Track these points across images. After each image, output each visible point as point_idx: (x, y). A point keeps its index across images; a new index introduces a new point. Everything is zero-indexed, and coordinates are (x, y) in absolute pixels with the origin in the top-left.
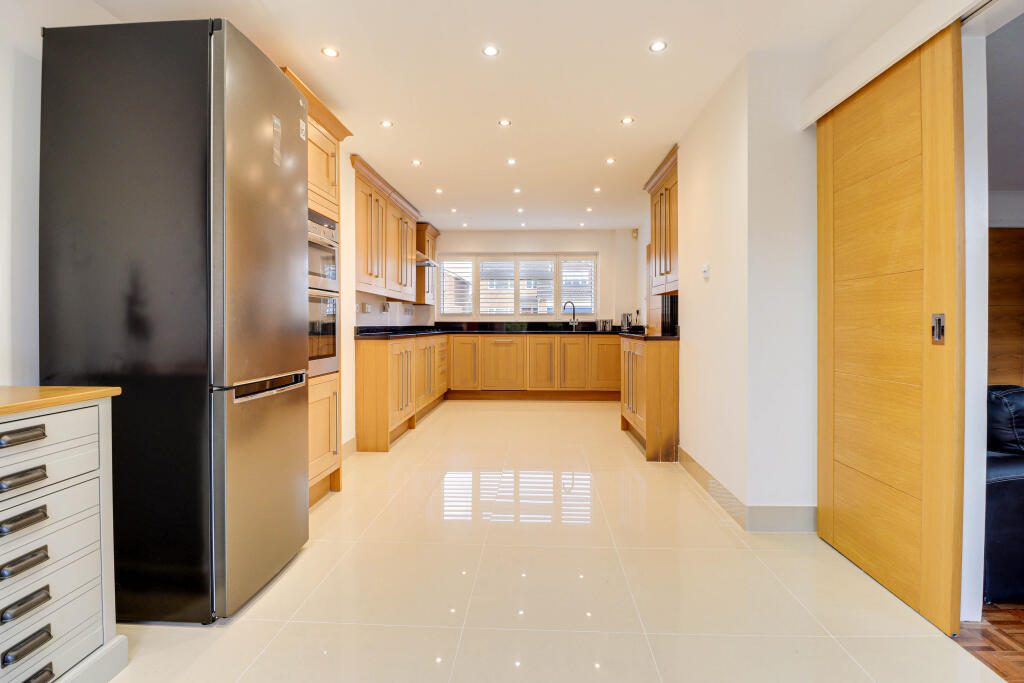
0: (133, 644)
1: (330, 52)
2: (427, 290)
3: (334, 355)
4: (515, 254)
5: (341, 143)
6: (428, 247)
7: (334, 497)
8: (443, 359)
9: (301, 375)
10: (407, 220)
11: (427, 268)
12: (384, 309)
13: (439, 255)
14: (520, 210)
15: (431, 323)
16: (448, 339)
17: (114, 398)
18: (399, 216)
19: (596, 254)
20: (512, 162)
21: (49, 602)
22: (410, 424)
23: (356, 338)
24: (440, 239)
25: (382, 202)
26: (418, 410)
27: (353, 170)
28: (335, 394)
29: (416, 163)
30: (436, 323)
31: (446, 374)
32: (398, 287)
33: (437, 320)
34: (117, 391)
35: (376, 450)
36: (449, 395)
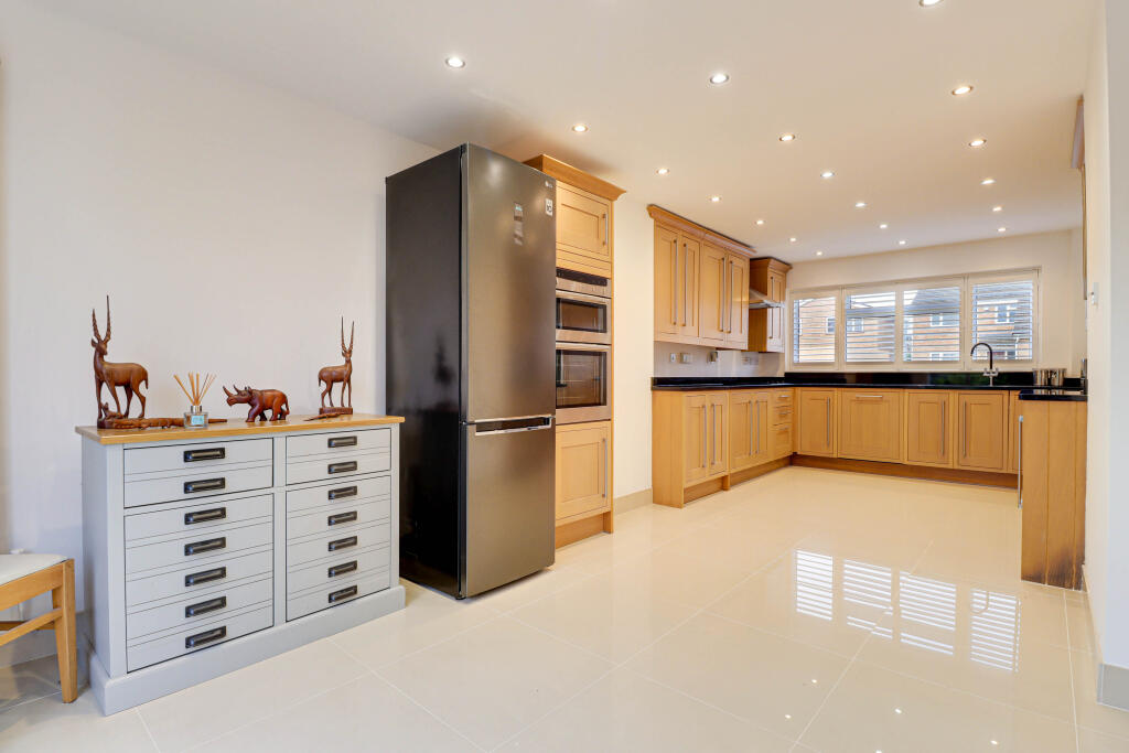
0: (409, 598)
1: (580, 128)
2: (769, 334)
3: (605, 404)
4: (897, 282)
5: (615, 203)
6: (773, 285)
7: (604, 538)
8: (783, 416)
9: (548, 419)
10: (733, 259)
11: (769, 311)
12: (712, 358)
13: (792, 293)
14: (883, 226)
15: (780, 374)
16: (794, 393)
17: (401, 424)
18: (720, 255)
19: (1037, 270)
20: (827, 175)
21: (354, 547)
22: (723, 484)
23: (653, 389)
24: (792, 274)
25: (692, 245)
26: (733, 471)
27: (652, 220)
28: (604, 440)
29: (716, 199)
30: (786, 374)
31: (791, 432)
32: (719, 335)
33: (788, 370)
34: (402, 419)
35: (671, 504)
36: (794, 460)
